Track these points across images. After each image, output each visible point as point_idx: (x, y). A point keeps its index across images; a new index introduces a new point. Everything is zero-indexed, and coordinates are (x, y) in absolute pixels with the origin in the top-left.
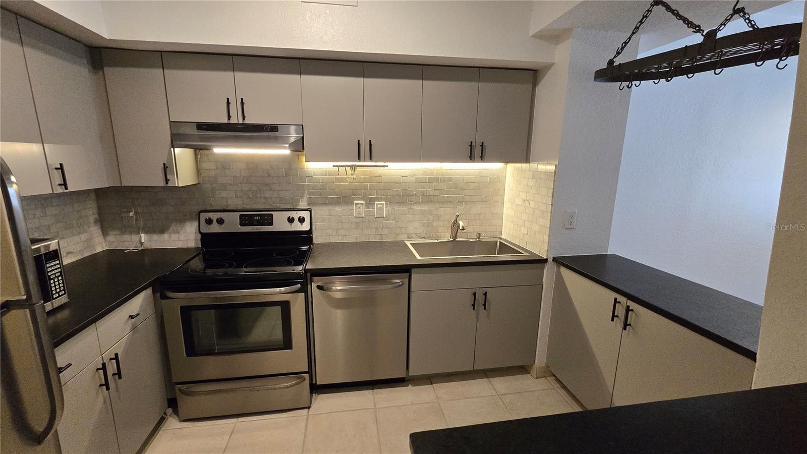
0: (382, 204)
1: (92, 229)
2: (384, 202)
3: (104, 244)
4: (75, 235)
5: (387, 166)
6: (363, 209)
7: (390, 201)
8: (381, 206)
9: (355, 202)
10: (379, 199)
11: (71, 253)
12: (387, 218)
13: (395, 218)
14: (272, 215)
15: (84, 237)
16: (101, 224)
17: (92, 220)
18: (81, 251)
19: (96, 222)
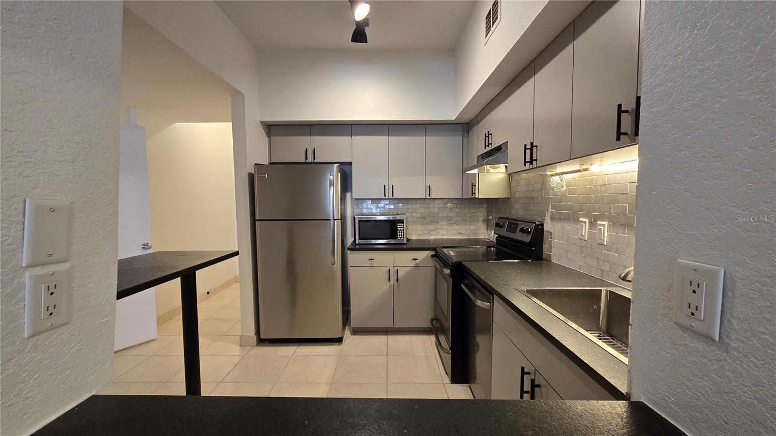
0: (604, 225)
1: (480, 224)
2: (606, 223)
3: (486, 235)
4: (467, 225)
5: (586, 170)
6: (585, 230)
7: (614, 222)
8: (602, 228)
9: (581, 219)
10: (602, 217)
11: (462, 234)
12: (608, 248)
13: (618, 249)
14: (518, 224)
15: (472, 227)
16: (487, 223)
17: (481, 220)
18: (468, 235)
19: (484, 221)
